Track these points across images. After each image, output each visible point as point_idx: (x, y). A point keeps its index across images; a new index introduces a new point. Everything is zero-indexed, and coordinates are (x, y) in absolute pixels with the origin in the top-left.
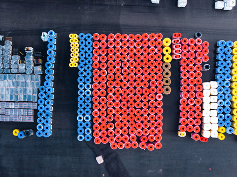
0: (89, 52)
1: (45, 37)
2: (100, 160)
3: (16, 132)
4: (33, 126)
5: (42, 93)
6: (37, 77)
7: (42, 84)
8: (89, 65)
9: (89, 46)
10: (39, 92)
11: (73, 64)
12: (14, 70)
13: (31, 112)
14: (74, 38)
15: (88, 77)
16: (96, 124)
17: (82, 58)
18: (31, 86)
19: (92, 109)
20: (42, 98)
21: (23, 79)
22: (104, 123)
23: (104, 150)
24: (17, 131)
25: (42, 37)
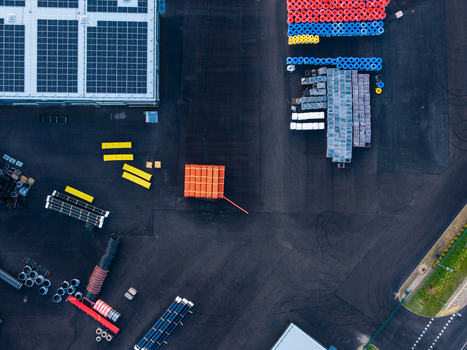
0: (305, 26)
1: (291, 68)
2: (399, 14)
3: (379, 91)
4: (372, 74)
5: (343, 66)
6: (329, 71)
7: (334, 67)
8: (316, 26)
9: (299, 26)
10: (342, 69)
11: (315, 40)
12: (323, 92)
13: (360, 75)
14: (293, 40)
15: (327, 26)
16: (368, 18)
17: (310, 31)
18: (336, 77)
19: (355, 22)
20: (348, 66)
21: (332, 83)
22: (367, 11)
23: (390, 11)
24: (377, 90)
25: (291, 70)
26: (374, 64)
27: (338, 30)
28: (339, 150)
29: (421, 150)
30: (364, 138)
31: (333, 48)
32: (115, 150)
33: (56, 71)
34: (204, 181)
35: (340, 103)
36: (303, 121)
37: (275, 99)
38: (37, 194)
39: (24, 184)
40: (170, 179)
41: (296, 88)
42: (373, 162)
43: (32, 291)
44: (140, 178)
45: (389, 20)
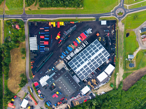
9: (87, 36)
20: (87, 32)
26: (85, 31)
27: (85, 34)
28: (91, 29)
29: (88, 25)
30: (90, 29)
31: (86, 34)
32: (100, 40)
33: (99, 45)
34: (98, 34)
35: (89, 31)
36: (91, 32)
37: (91, 35)
38: (105, 42)
39: (105, 43)
40: (99, 36)
41: (90, 34)
42: (90, 27)
43: (110, 38)
44: (100, 38)
45: (83, 32)
